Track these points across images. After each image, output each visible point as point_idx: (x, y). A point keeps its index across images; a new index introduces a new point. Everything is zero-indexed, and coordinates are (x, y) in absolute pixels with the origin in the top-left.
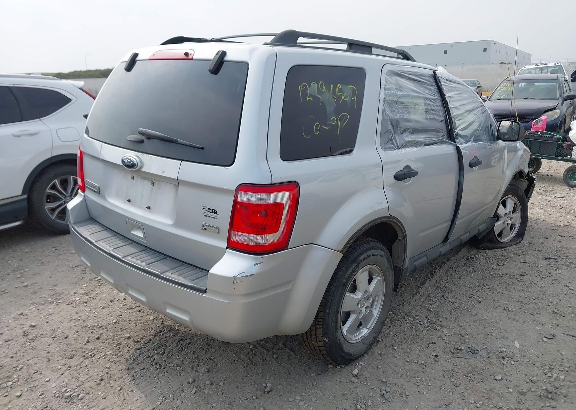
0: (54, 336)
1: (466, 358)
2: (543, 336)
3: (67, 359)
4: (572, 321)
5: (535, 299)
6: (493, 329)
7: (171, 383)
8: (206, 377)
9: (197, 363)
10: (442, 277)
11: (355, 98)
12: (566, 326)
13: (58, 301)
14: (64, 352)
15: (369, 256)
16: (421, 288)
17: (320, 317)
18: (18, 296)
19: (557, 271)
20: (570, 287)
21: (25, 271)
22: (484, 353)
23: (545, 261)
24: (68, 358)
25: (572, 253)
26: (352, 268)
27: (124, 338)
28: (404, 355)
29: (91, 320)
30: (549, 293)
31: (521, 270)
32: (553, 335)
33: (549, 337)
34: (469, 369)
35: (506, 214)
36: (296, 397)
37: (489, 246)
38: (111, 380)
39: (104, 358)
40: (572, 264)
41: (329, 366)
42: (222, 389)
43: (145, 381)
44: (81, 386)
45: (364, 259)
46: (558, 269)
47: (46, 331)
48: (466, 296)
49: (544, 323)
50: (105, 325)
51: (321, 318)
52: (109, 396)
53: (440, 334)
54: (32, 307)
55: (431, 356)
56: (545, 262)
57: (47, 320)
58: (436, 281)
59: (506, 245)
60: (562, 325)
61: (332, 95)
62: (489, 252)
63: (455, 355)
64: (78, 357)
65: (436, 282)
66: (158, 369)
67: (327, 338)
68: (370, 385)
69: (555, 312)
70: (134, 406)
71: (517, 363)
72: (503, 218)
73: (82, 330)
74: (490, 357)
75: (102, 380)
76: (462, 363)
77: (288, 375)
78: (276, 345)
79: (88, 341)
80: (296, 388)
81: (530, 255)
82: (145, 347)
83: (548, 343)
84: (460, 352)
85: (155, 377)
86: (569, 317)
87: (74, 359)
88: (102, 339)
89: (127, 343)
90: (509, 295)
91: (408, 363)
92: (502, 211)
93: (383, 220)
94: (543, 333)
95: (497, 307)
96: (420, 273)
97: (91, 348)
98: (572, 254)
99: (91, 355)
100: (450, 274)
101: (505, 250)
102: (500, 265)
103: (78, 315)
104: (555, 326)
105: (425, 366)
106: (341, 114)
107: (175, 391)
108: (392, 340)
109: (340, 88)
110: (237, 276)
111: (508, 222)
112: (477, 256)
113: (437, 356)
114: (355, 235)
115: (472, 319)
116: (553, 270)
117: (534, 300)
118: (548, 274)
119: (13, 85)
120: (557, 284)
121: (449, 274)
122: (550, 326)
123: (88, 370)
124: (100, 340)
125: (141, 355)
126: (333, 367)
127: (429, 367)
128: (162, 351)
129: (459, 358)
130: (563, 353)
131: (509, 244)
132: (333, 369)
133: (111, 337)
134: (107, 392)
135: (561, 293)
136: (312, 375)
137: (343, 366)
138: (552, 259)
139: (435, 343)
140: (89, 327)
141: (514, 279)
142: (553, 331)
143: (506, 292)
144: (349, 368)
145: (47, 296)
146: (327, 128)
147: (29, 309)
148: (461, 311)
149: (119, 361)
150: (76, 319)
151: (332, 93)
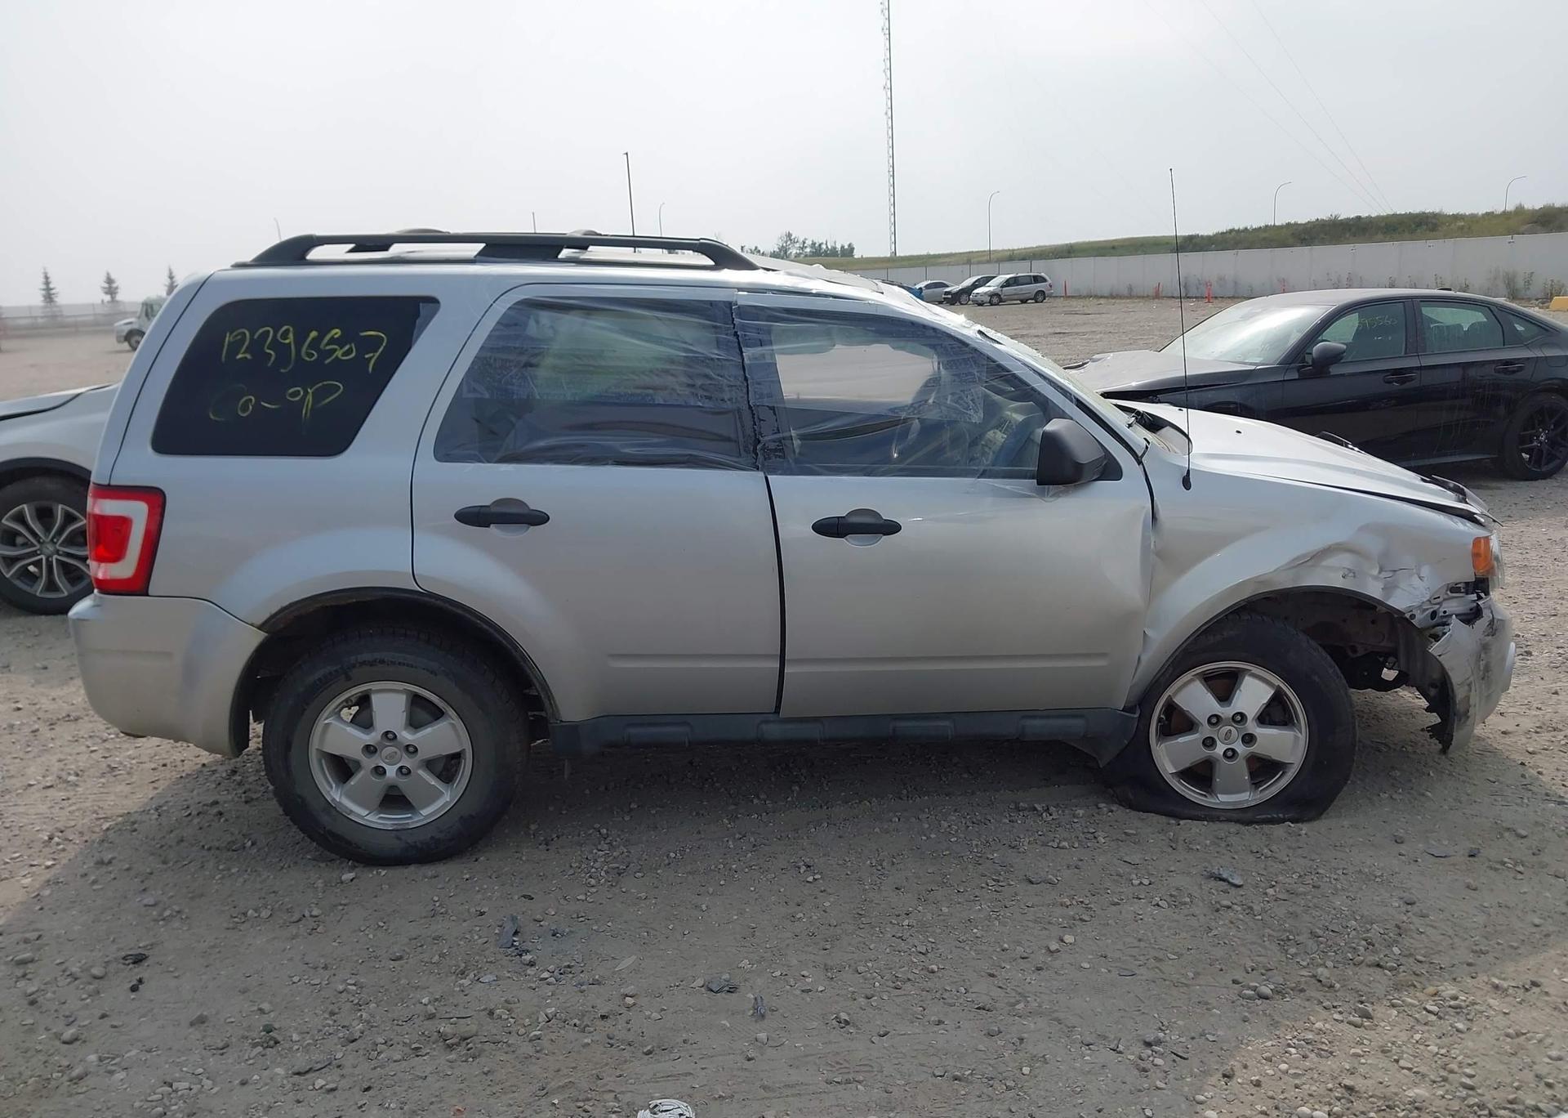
2: (712, 978)
11: (374, 356)
23: (1200, 880)
31: (1067, 872)
32: (733, 989)
33: (713, 985)
35: (1217, 718)
37: (1131, 797)
45: (364, 663)
49: (780, 963)
61: (307, 349)
72: (1201, 728)
81: (1199, 856)
83: (685, 992)
92: (1194, 697)
93: (392, 594)
94: (727, 975)
104: (789, 978)
109: (336, 336)
111: (1228, 746)
113: (483, 914)
118: (1109, 903)
131: (1226, 817)
138: (1224, 881)
146: (273, 407)
151: (310, 346)
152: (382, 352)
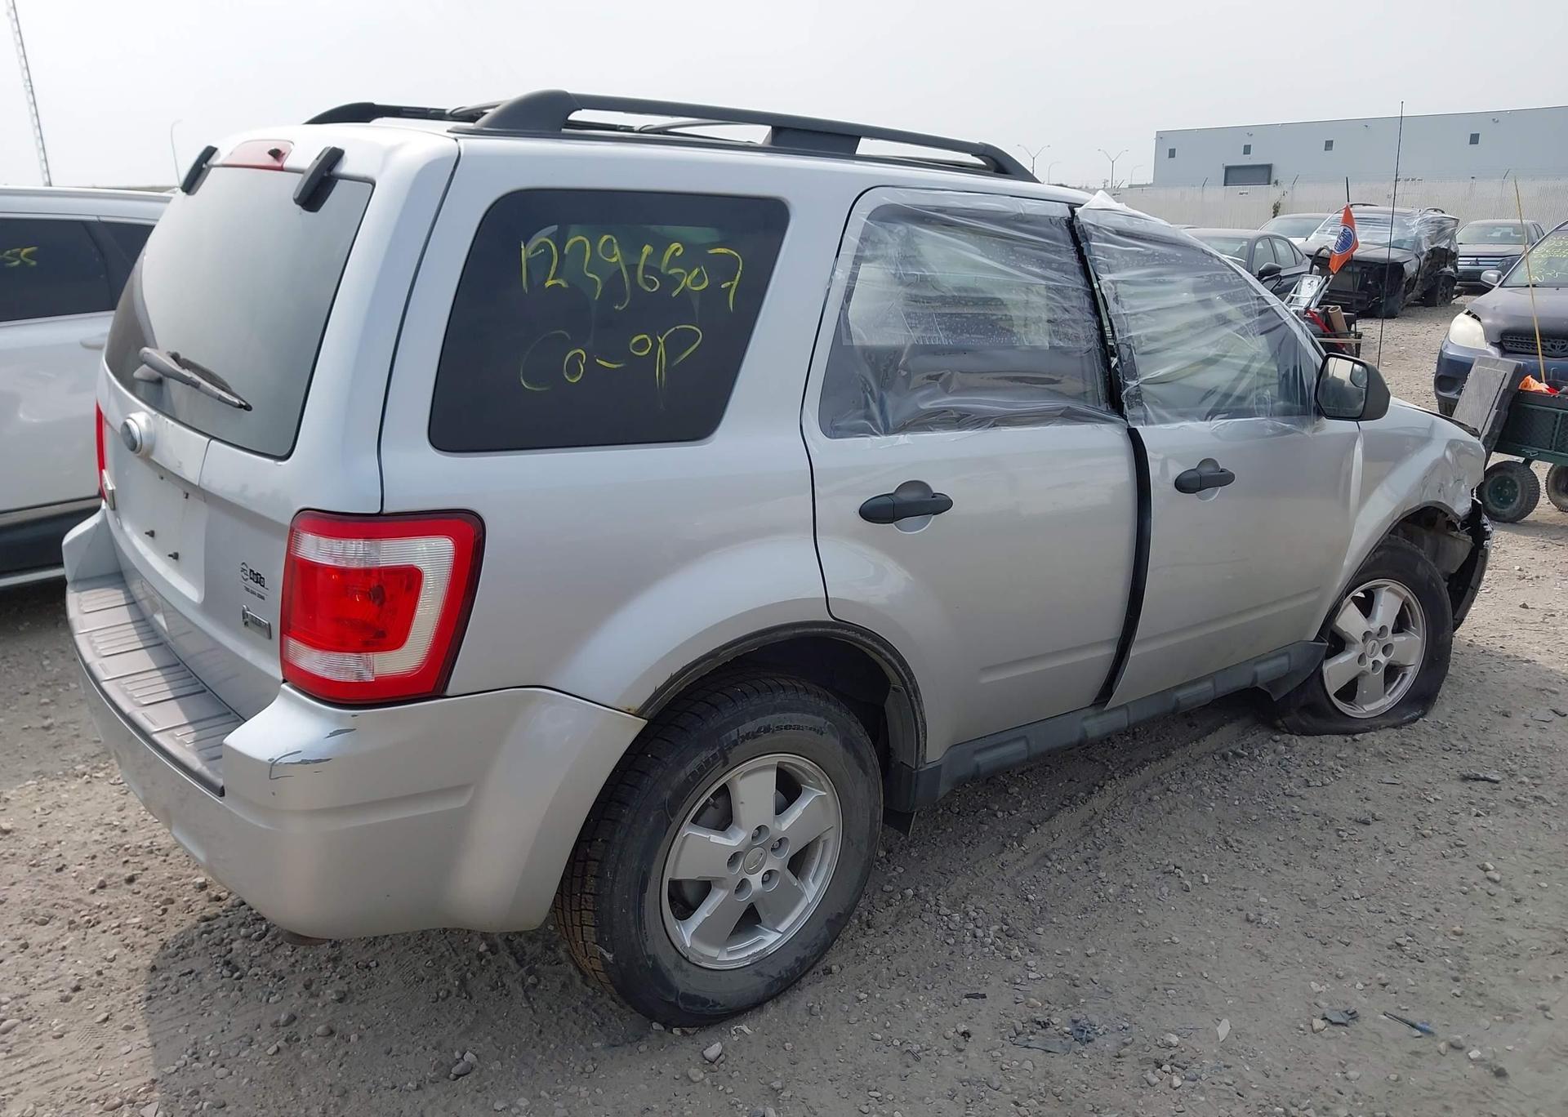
0: (34, 862)
1: (1050, 1052)
2: (1319, 1012)
3: (32, 924)
4: (1438, 978)
5: (1358, 899)
6: (1179, 974)
7: (234, 1020)
8: (329, 1012)
9: (328, 974)
10: (1119, 804)
11: (732, 285)
12: (1407, 992)
13: (97, 772)
14: (36, 905)
15: (767, 729)
16: (1036, 829)
17: (588, 891)
18: (17, 751)
19: (1480, 820)
20: (1491, 874)
21: (67, 688)
22: (1109, 1044)
23: (1461, 784)
24: (36, 922)
25: (1562, 767)
26: (696, 762)
27: (190, 887)
28: (876, 1019)
29: (144, 831)
30: (1415, 883)
31: (1368, 806)
32: (1353, 1015)
33: (1334, 1019)
34: (1040, 1084)
35: (1367, 634)
36: (519, 1100)
37: (1304, 723)
38: (97, 992)
39: (114, 934)
40: (1540, 802)
41: (654, 1027)
42: (347, 1053)
43: (173, 1005)
44: (22, 997)
45: (747, 737)
46: (1488, 813)
47: (26, 848)
48: (1155, 868)
49: (1341, 974)
50: (168, 846)
51: (592, 894)
52: (71, 1033)
53: (1013, 969)
54: (30, 782)
55: (950, 1034)
56: (1457, 789)
57: (44, 819)
58: (1092, 813)
59: (1363, 726)
60: (1397, 988)
61: (644, 274)
62: (1301, 743)
63: (1020, 1039)
64: (58, 924)
65: (1092, 818)
66: (223, 977)
67: (611, 949)
68: (731, 1093)
69: (1399, 944)
70: (112, 1067)
71: (1192, 1084)
72: (1356, 646)
73: (108, 853)
74: (1124, 1057)
75: (77, 989)
76: (1028, 1065)
77: (535, 1037)
78: (550, 949)
79: (102, 885)
80: (534, 1072)
81: (1421, 763)
82: (227, 916)
83: (1323, 1037)
84: (1042, 1031)
85: (204, 999)
86: (1436, 966)
87: (48, 926)
88: (139, 883)
89: (189, 900)
90: (1286, 876)
91: (874, 1044)
92: (1351, 621)
93: (803, 631)
94: (1324, 1004)
95: (1228, 911)
96: (1060, 785)
97: (98, 904)
98: (1558, 771)
99: (89, 921)
100: (1148, 796)
101: (1355, 740)
102: (1312, 783)
103: (121, 813)
104: (1375, 985)
105: (918, 1059)
106: (673, 329)
107: (231, 1041)
108: (869, 972)
109: (678, 254)
110: (279, 761)
111: (1374, 659)
112: (1257, 752)
113: (968, 1034)
114: (690, 669)
115: (1135, 936)
116: (1470, 814)
117: (1356, 901)
118: (1448, 824)
119: (98, 216)
120: (1456, 859)
121: (1144, 797)
122: (1360, 986)
123: (62, 960)
124: (135, 886)
125: (205, 935)
126: (663, 1028)
127: (926, 1063)
128: (261, 929)
129: (1029, 1048)
130: (1352, 1074)
131: (1371, 725)
132: (660, 1036)
133: (163, 880)
134: (72, 1022)
135: (1456, 886)
136: (596, 1045)
137: (690, 1031)
138: (1483, 780)
139: (984, 996)
140: (127, 849)
141: (1331, 832)
142: (1359, 1002)
143: (1283, 869)
144: (702, 1037)
145: (79, 759)
146: (615, 366)
147: (22, 786)
148: (1117, 909)
149: (142, 946)
150: (109, 824)
151: (647, 269)
152: (740, 278)
